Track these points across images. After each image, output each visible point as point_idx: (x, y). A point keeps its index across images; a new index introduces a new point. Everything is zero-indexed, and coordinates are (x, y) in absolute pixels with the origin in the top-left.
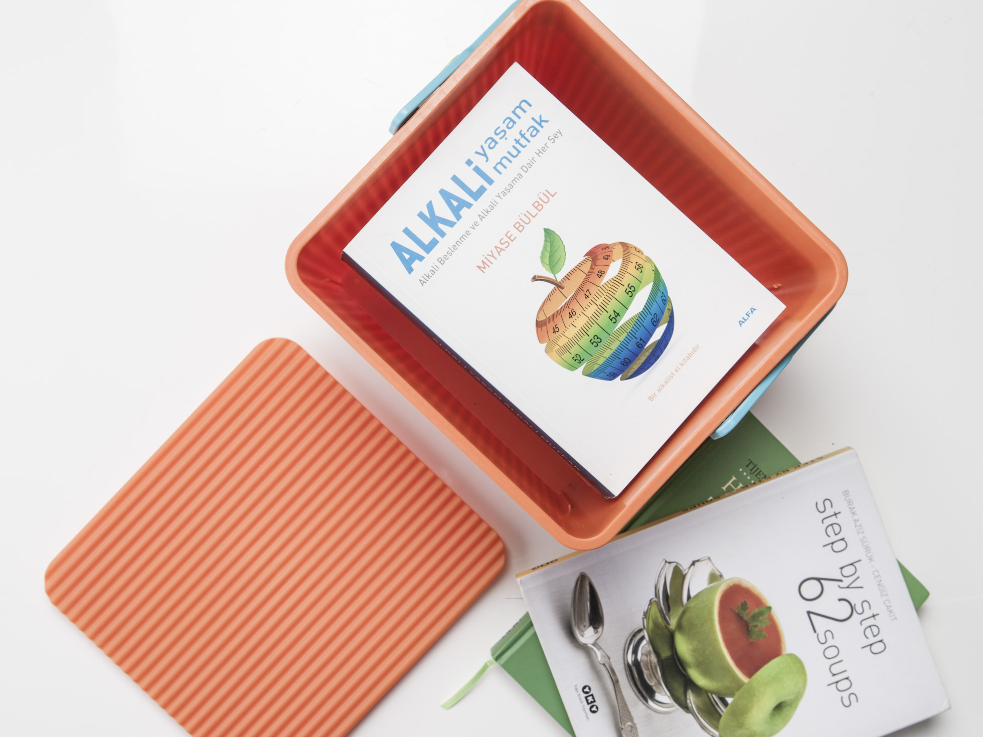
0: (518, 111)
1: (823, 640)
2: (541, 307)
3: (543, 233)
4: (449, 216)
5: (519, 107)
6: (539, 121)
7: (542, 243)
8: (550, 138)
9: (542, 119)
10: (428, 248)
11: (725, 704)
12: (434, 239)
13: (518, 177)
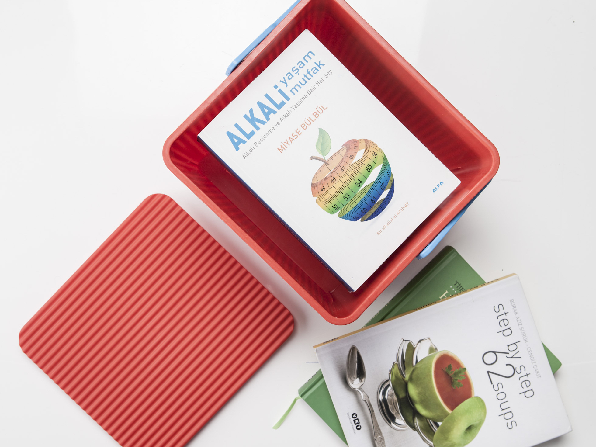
0: (307, 58)
1: (496, 388)
2: (315, 175)
3: (318, 131)
4: (263, 118)
5: (307, 55)
6: (319, 64)
7: (317, 137)
8: (325, 75)
9: (321, 63)
10: (249, 136)
11: (437, 426)
12: (253, 131)
13: (305, 97)
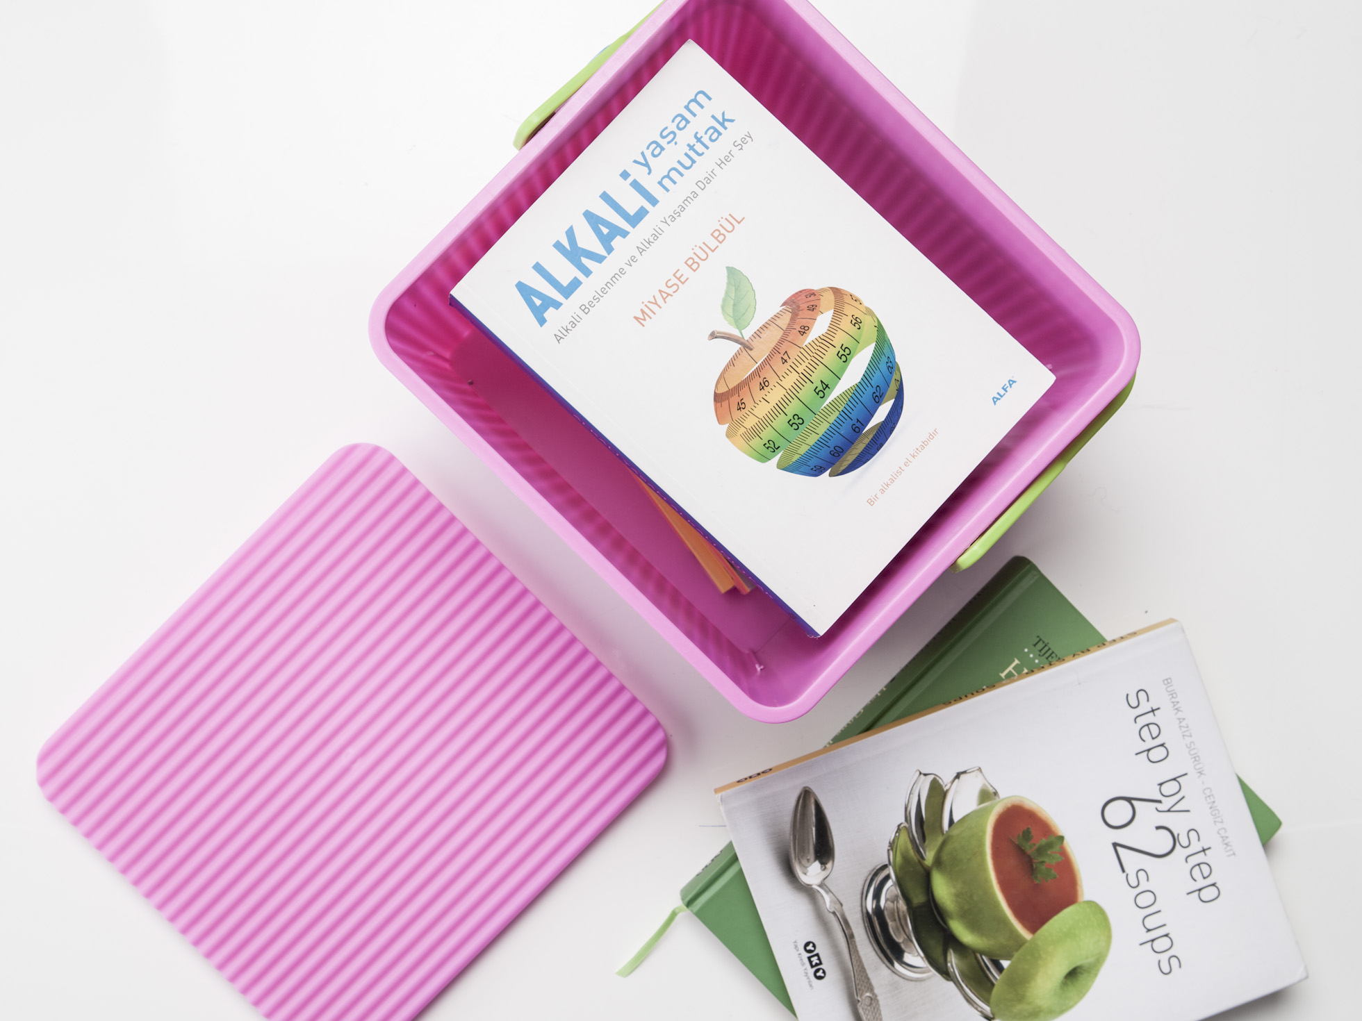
0: (693, 106)
1: (1133, 882)
2: (721, 375)
3: (725, 273)
4: (597, 247)
5: (695, 100)
6: (721, 120)
7: (724, 287)
8: (736, 144)
9: (726, 117)
10: (568, 291)
11: (1000, 969)
12: (576, 278)
13: (691, 196)
